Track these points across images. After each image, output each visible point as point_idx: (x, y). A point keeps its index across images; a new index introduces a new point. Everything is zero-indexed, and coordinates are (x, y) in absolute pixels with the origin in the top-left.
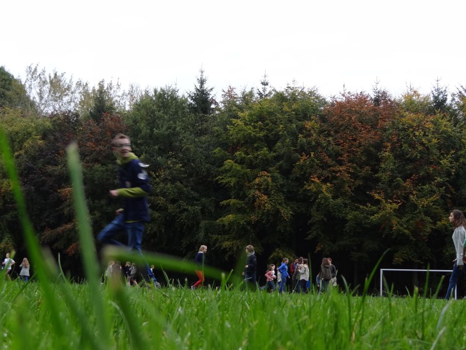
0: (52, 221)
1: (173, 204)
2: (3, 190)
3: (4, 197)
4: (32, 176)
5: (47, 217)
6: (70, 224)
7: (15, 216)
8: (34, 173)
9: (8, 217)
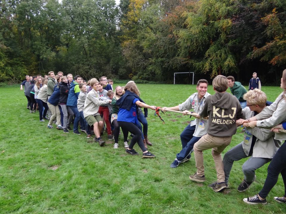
2: (224, 27)
3: (226, 31)
4: (242, 14)
5: (255, 41)
6: (272, 42)
7: (235, 43)
8: (244, 11)
9: (230, 44)
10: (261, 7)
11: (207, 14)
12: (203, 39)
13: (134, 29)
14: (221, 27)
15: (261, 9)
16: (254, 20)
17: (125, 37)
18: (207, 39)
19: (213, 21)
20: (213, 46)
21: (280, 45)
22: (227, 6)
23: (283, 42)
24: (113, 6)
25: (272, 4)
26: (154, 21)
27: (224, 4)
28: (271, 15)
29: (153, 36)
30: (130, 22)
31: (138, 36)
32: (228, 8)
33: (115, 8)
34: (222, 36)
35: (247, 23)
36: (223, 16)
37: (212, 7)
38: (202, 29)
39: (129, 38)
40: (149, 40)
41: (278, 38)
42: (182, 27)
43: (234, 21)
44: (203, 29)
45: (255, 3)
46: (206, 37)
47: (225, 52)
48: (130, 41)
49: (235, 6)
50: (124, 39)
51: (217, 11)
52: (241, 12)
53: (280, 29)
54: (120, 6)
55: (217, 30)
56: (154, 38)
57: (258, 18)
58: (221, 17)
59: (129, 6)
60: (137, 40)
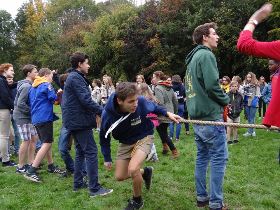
0: (146, 63)
1: (226, 40)
2: (117, 47)
3: (119, 51)
4: (133, 37)
5: (143, 61)
6: (156, 63)
7: (127, 62)
8: (134, 35)
9: (122, 63)
10: (147, 32)
11: (102, 35)
12: (99, 57)
13: (31, 45)
14: (115, 47)
15: (147, 34)
16: (141, 43)
17: (22, 52)
18: (103, 57)
19: (108, 42)
20: (109, 64)
21: (162, 66)
22: (119, 29)
23: (164, 63)
24: (9, 20)
25: (155, 30)
26: (52, 38)
27: (117, 27)
28: (154, 39)
29: (51, 52)
30: (27, 37)
31: (36, 52)
32: (120, 30)
33: (10, 22)
34: (115, 55)
35: (137, 45)
36: (116, 38)
37: (107, 29)
38: (97, 48)
39: (26, 53)
40: (47, 56)
41: (160, 60)
42: (80, 45)
43: (125, 42)
44: (99, 48)
45: (143, 28)
46: (101, 56)
47: (119, 69)
48: (27, 56)
49: (126, 29)
50: (21, 55)
51: (111, 33)
52: (131, 35)
53: (161, 51)
54: (16, 20)
55: (111, 50)
56: (53, 54)
57: (145, 42)
58: (114, 39)
59: (27, 21)
60: (35, 56)
